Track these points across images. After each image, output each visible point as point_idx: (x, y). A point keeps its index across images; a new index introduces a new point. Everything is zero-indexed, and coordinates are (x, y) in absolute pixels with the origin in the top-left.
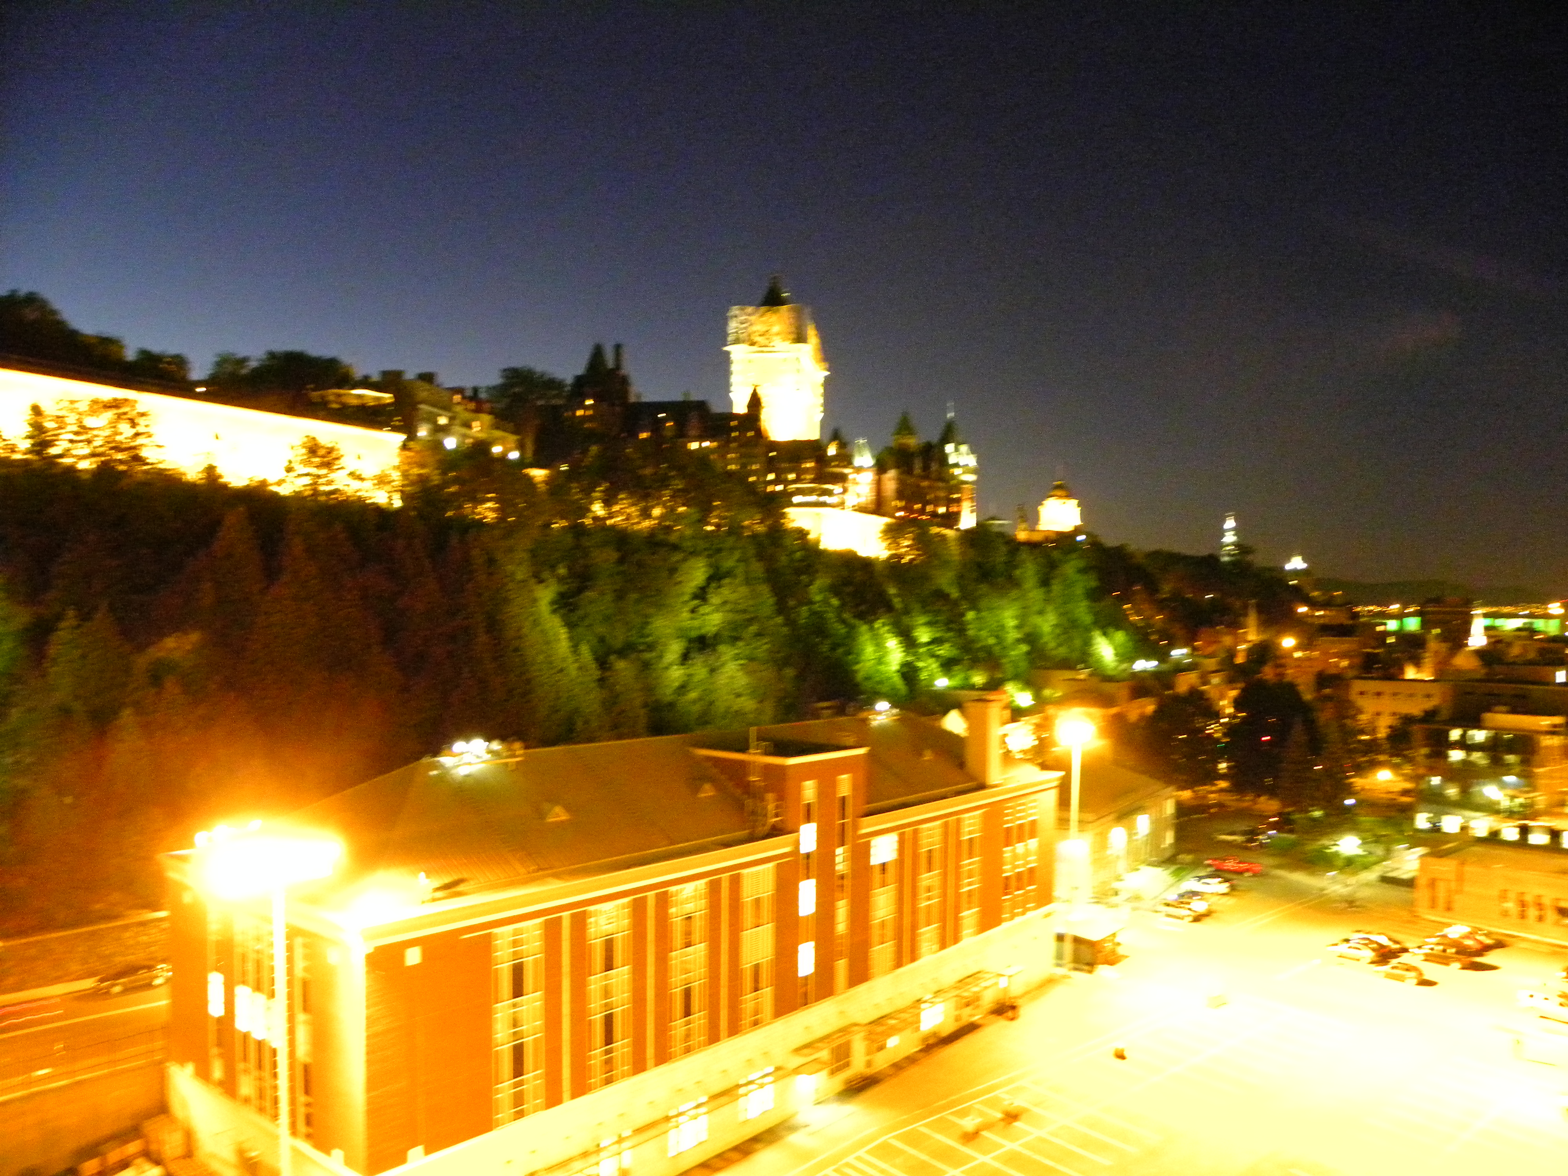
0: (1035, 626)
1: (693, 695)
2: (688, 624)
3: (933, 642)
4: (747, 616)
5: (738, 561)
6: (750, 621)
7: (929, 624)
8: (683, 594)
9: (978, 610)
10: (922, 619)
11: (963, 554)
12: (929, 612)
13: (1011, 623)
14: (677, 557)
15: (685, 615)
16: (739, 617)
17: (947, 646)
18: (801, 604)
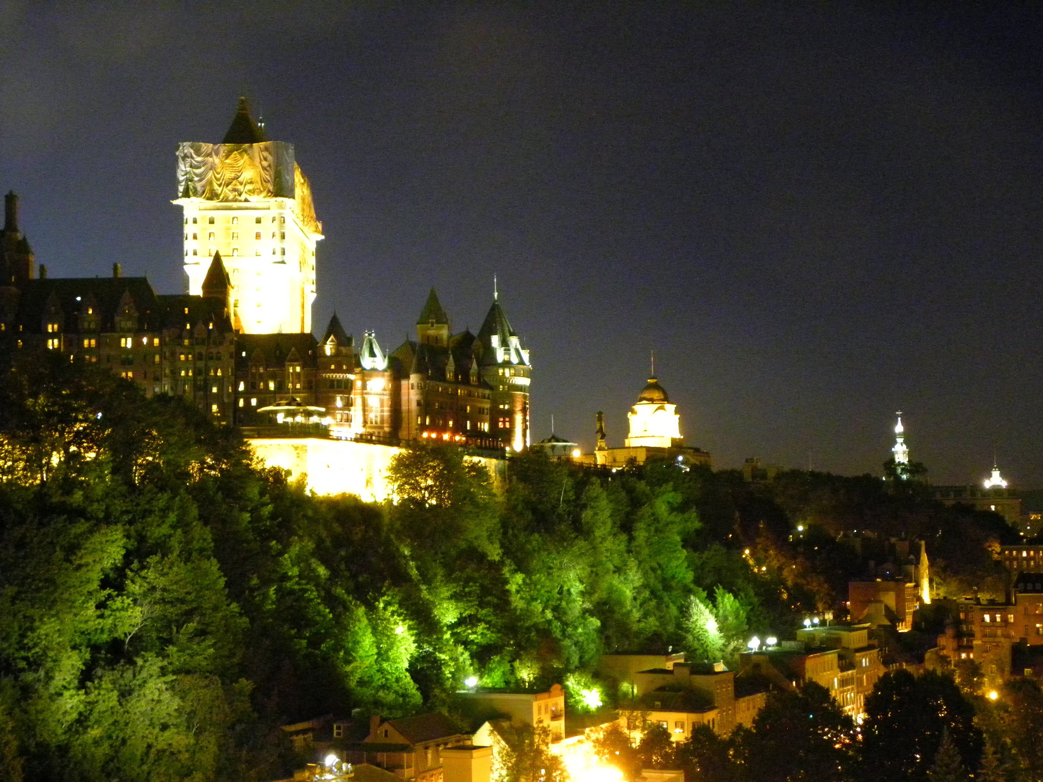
0: (611, 590)
1: (95, 732)
2: (93, 624)
3: (461, 622)
4: (185, 607)
5: (174, 527)
6: (188, 615)
7: (455, 597)
8: (88, 581)
9: (528, 572)
10: (445, 592)
11: (509, 491)
12: (456, 580)
13: (576, 588)
14: (82, 526)
15: (91, 611)
16: (172, 611)
17: (481, 628)
18: (266, 582)
